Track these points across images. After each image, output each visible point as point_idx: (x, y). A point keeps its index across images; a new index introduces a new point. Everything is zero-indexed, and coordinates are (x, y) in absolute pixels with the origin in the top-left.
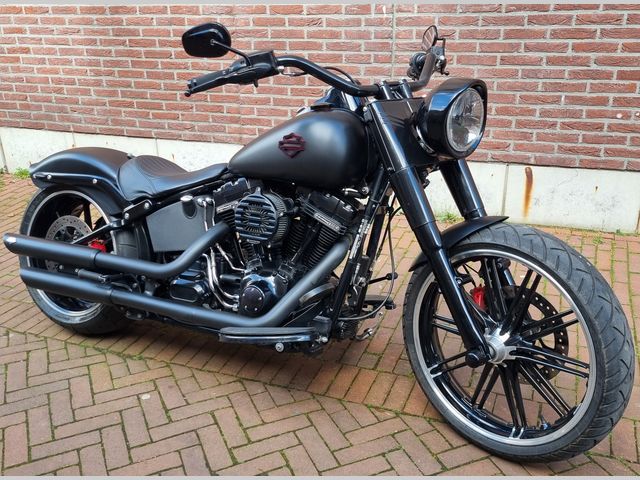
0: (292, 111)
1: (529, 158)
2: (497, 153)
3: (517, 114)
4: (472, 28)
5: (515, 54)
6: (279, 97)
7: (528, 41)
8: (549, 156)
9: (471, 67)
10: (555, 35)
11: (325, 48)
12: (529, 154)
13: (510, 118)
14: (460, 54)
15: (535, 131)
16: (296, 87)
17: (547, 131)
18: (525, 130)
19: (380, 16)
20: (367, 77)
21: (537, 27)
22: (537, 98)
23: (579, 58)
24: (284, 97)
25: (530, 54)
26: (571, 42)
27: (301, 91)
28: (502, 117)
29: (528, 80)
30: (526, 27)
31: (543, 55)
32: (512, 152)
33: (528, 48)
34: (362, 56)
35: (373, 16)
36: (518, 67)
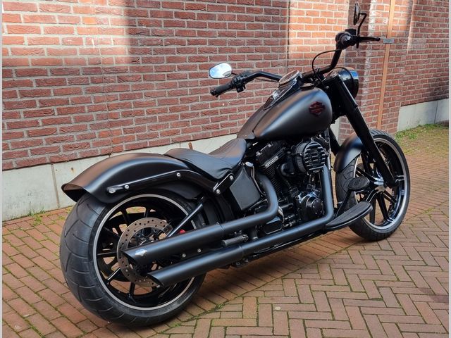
0: (28, 131)
1: (190, 137)
2: (174, 137)
3: (180, 111)
4: (148, 56)
5: (174, 72)
6: (13, 120)
7: (179, 64)
8: (199, 133)
9: (152, 82)
10: (191, 60)
11: (49, 73)
12: (190, 134)
13: (177, 113)
14: (144, 74)
15: (190, 120)
16: (27, 109)
17: (195, 118)
18: (186, 120)
19: (90, 47)
20: (88, 96)
21: (181, 55)
22: (188, 99)
23: (203, 73)
24: (18, 120)
25: (181, 72)
26: (198, 64)
27: (34, 112)
28: (173, 113)
29: (182, 89)
30: (177, 55)
31: (187, 72)
32: (181, 135)
33: (180, 69)
34: (81, 78)
35: (85, 47)
36: (176, 81)
